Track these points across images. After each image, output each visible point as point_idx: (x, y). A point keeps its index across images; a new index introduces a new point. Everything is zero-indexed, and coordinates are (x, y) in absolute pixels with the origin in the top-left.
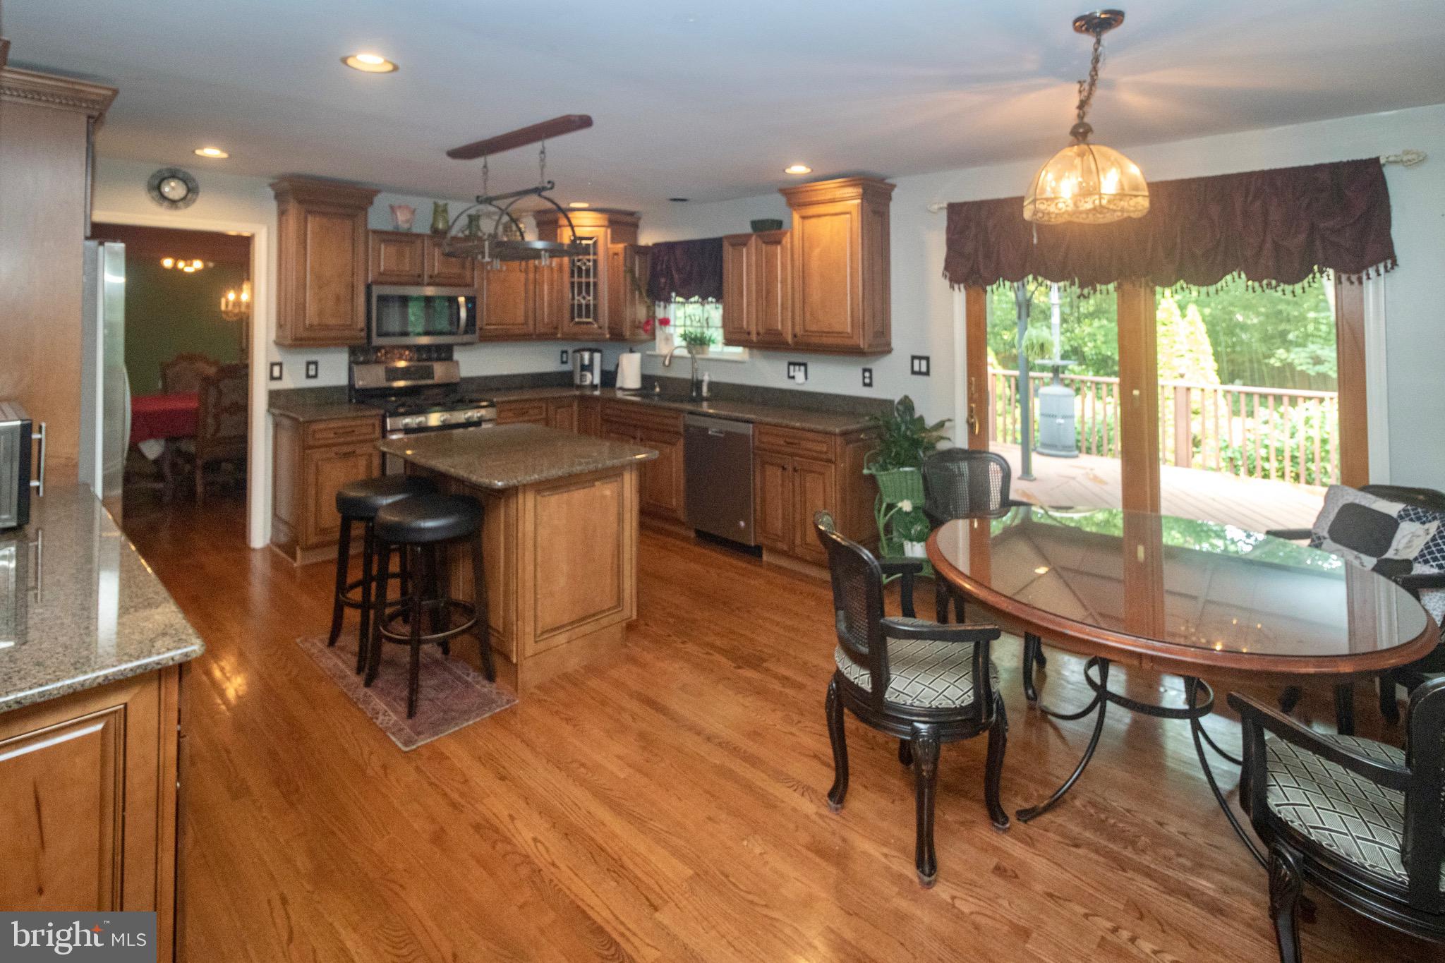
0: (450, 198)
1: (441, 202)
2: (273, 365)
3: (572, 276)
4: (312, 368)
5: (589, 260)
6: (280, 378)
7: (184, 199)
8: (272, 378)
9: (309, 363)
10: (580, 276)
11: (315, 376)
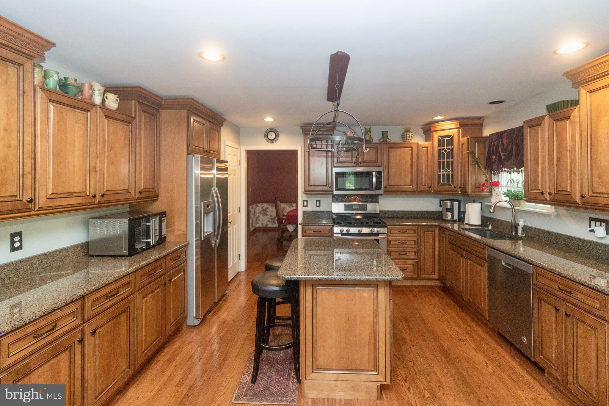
0: (372, 126)
1: (367, 127)
2: (304, 201)
3: (439, 158)
4: (318, 203)
5: (448, 149)
6: (307, 206)
7: (275, 139)
8: (304, 206)
9: (317, 201)
10: (443, 158)
11: (319, 206)
